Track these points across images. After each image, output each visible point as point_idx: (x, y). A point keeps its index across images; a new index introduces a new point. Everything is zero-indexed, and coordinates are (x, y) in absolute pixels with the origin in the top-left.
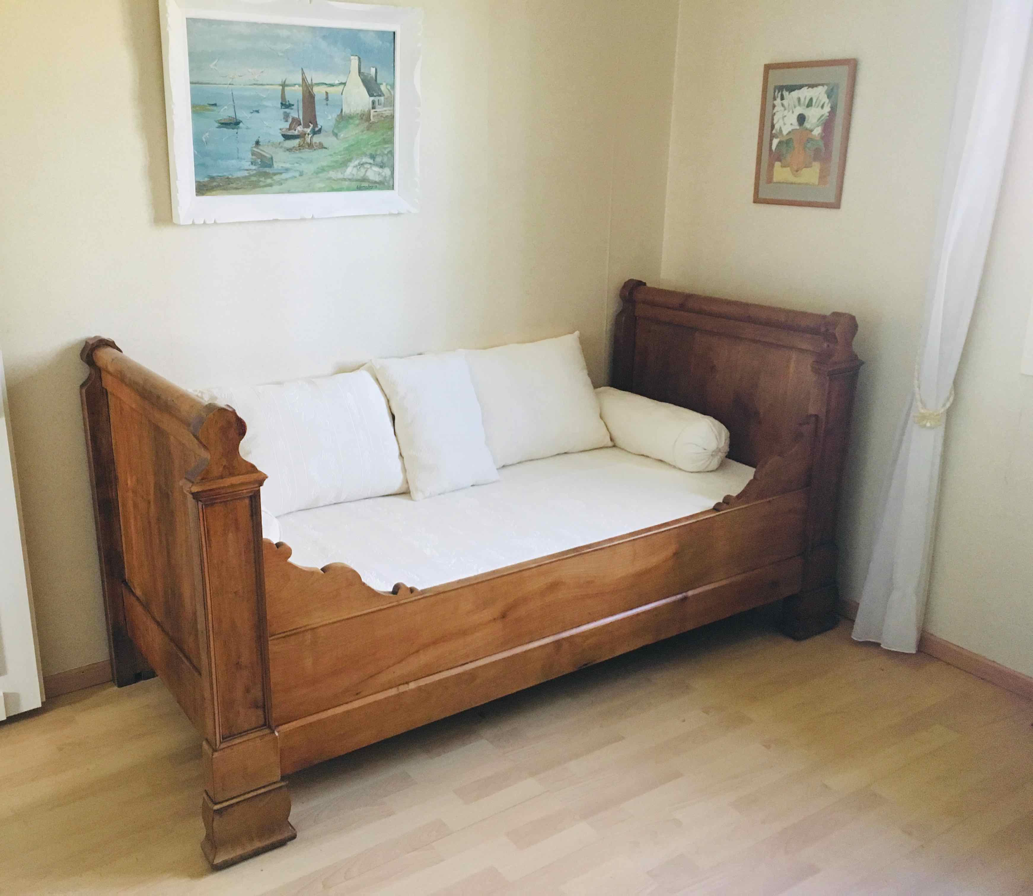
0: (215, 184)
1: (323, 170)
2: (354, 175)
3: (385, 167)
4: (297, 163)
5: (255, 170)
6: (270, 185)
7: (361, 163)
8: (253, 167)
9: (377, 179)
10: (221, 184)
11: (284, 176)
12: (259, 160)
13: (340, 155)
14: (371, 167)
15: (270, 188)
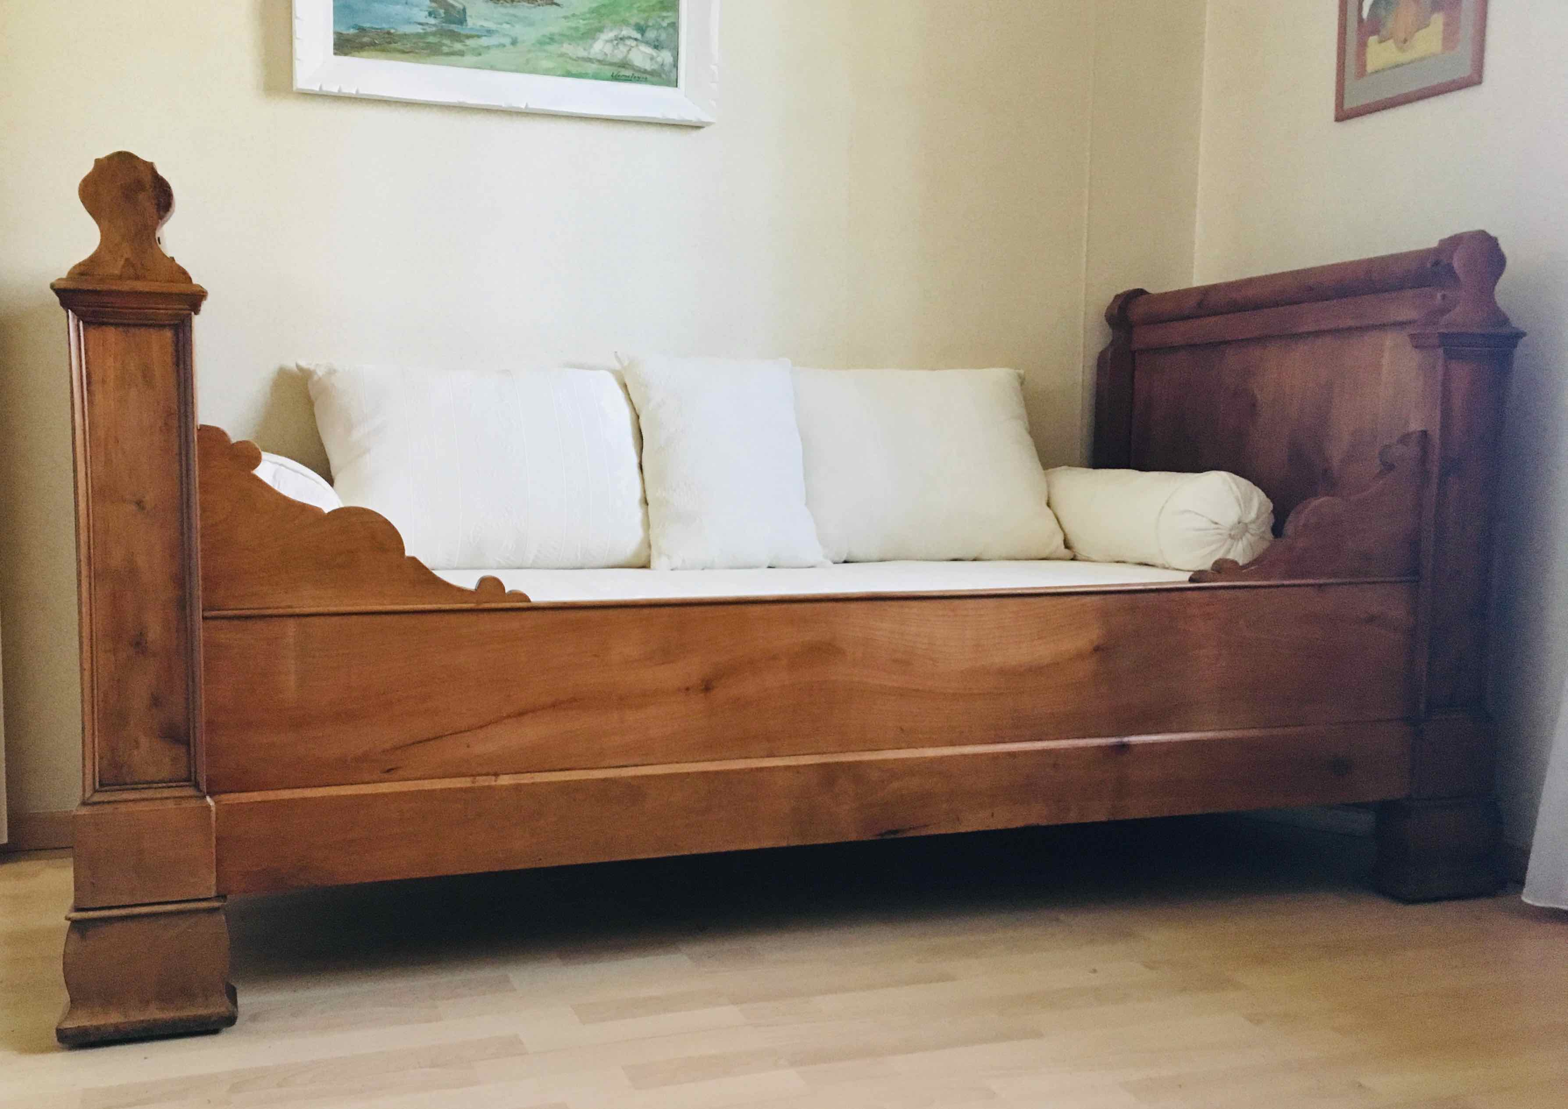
0: (366, 40)
1: (552, 39)
2: (606, 54)
3: (663, 48)
4: (508, 23)
5: (434, 25)
6: (461, 54)
7: (620, 36)
8: (432, 21)
9: (648, 66)
10: (377, 42)
11: (484, 41)
12: (442, 11)
13: (584, 20)
14: (637, 45)
15: (459, 58)
